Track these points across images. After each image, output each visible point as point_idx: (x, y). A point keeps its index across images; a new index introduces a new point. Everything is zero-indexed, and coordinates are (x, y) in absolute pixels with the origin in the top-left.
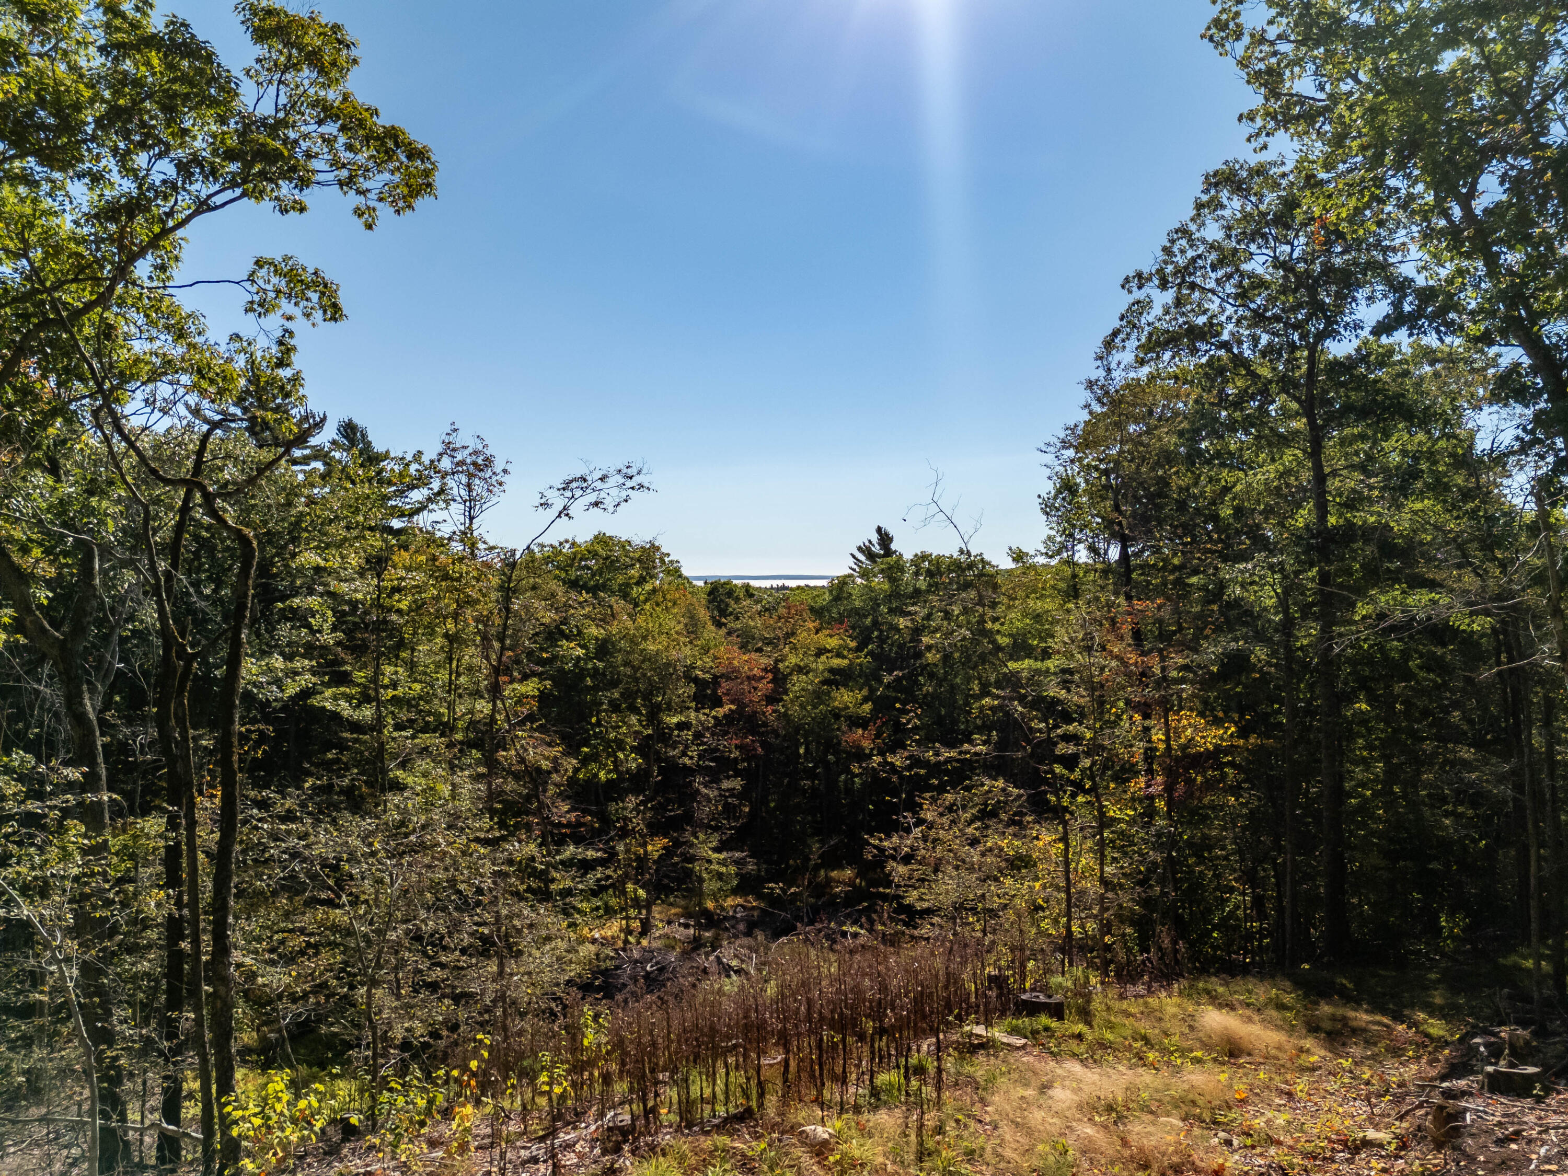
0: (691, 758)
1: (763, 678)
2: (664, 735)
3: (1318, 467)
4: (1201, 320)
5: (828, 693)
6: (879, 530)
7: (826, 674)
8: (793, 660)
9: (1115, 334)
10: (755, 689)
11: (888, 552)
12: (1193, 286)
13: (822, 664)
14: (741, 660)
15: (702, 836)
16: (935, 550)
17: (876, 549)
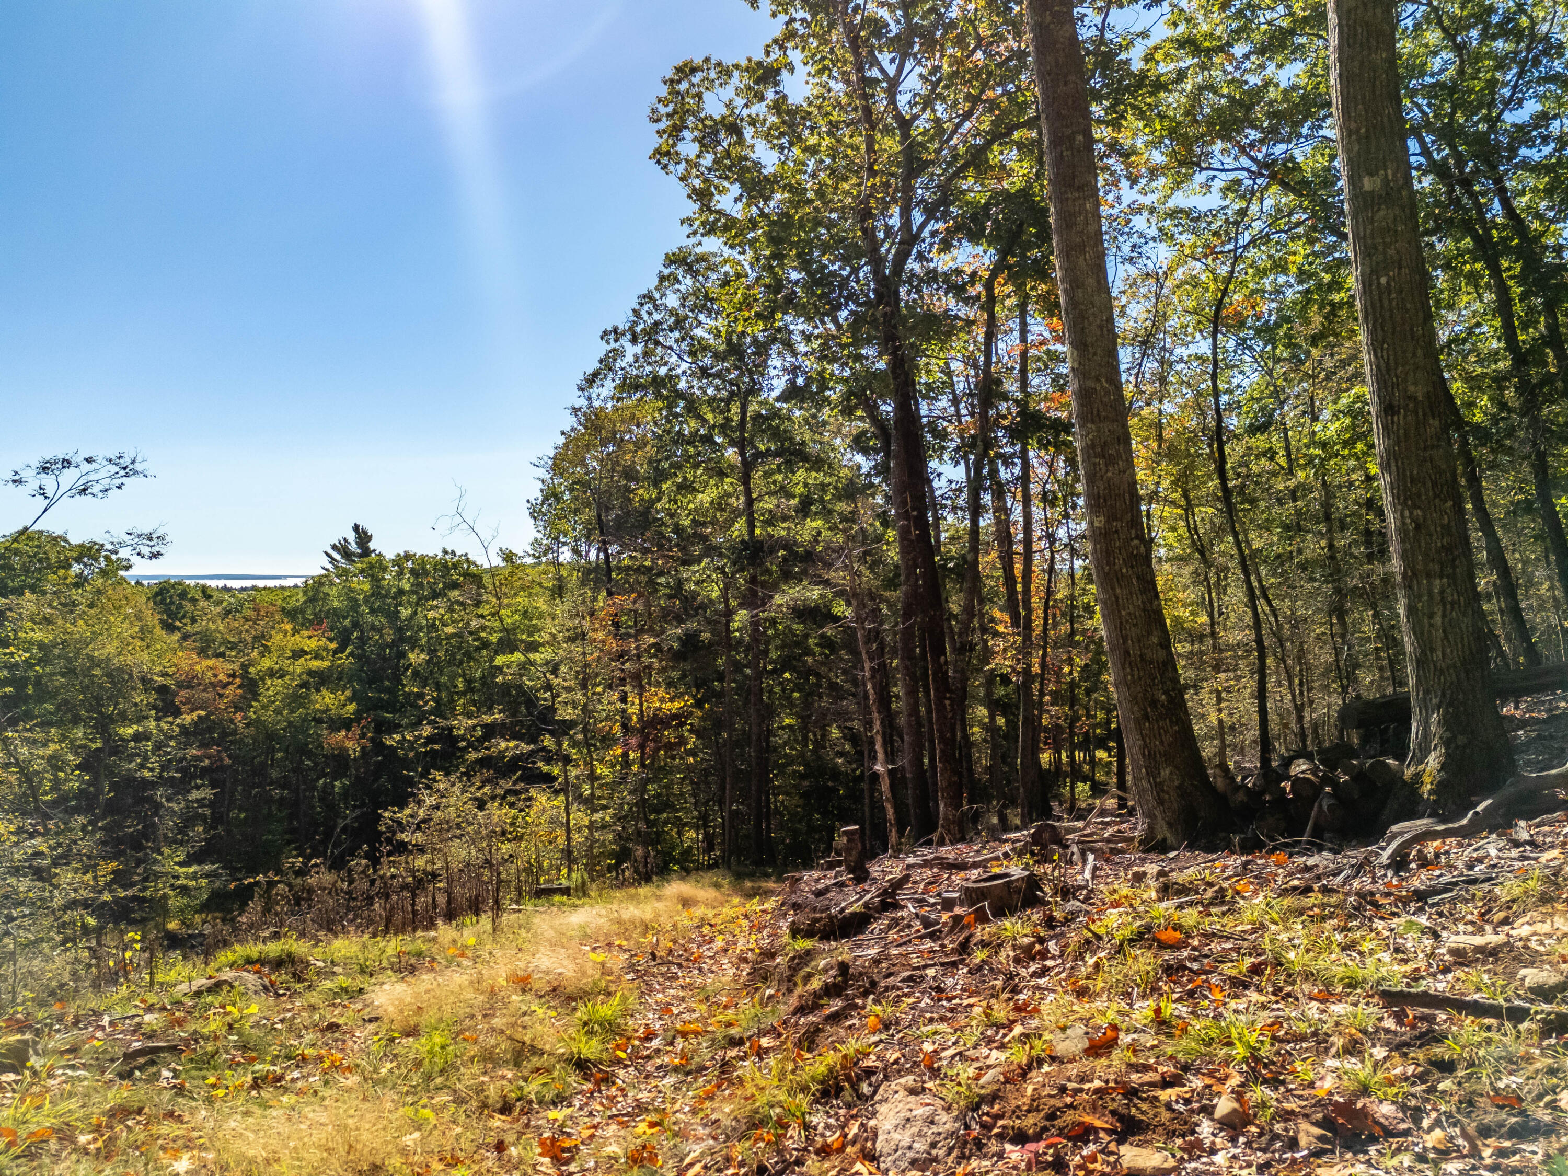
0: (152, 770)
1: (229, 683)
2: (116, 748)
3: (748, 492)
4: (663, 371)
5: (307, 696)
6: (356, 528)
7: (305, 677)
8: (267, 663)
9: (596, 374)
10: (221, 696)
11: (366, 552)
12: (657, 343)
13: (299, 666)
14: (203, 666)
15: (166, 851)
16: (419, 550)
17: (353, 547)
